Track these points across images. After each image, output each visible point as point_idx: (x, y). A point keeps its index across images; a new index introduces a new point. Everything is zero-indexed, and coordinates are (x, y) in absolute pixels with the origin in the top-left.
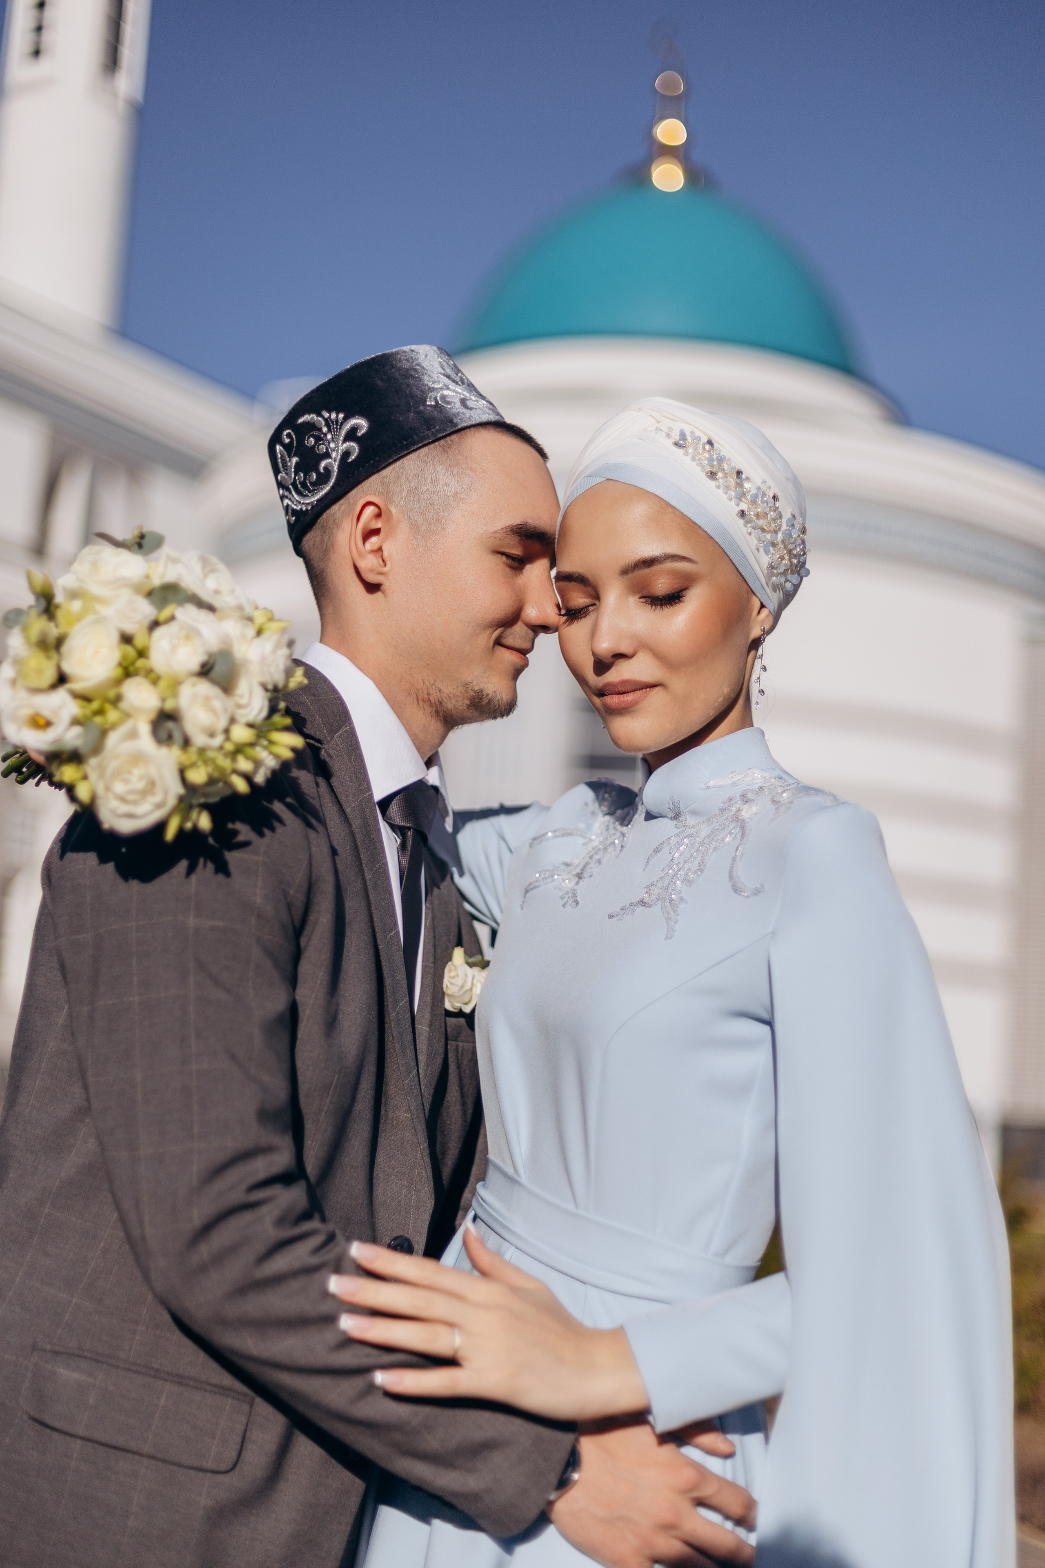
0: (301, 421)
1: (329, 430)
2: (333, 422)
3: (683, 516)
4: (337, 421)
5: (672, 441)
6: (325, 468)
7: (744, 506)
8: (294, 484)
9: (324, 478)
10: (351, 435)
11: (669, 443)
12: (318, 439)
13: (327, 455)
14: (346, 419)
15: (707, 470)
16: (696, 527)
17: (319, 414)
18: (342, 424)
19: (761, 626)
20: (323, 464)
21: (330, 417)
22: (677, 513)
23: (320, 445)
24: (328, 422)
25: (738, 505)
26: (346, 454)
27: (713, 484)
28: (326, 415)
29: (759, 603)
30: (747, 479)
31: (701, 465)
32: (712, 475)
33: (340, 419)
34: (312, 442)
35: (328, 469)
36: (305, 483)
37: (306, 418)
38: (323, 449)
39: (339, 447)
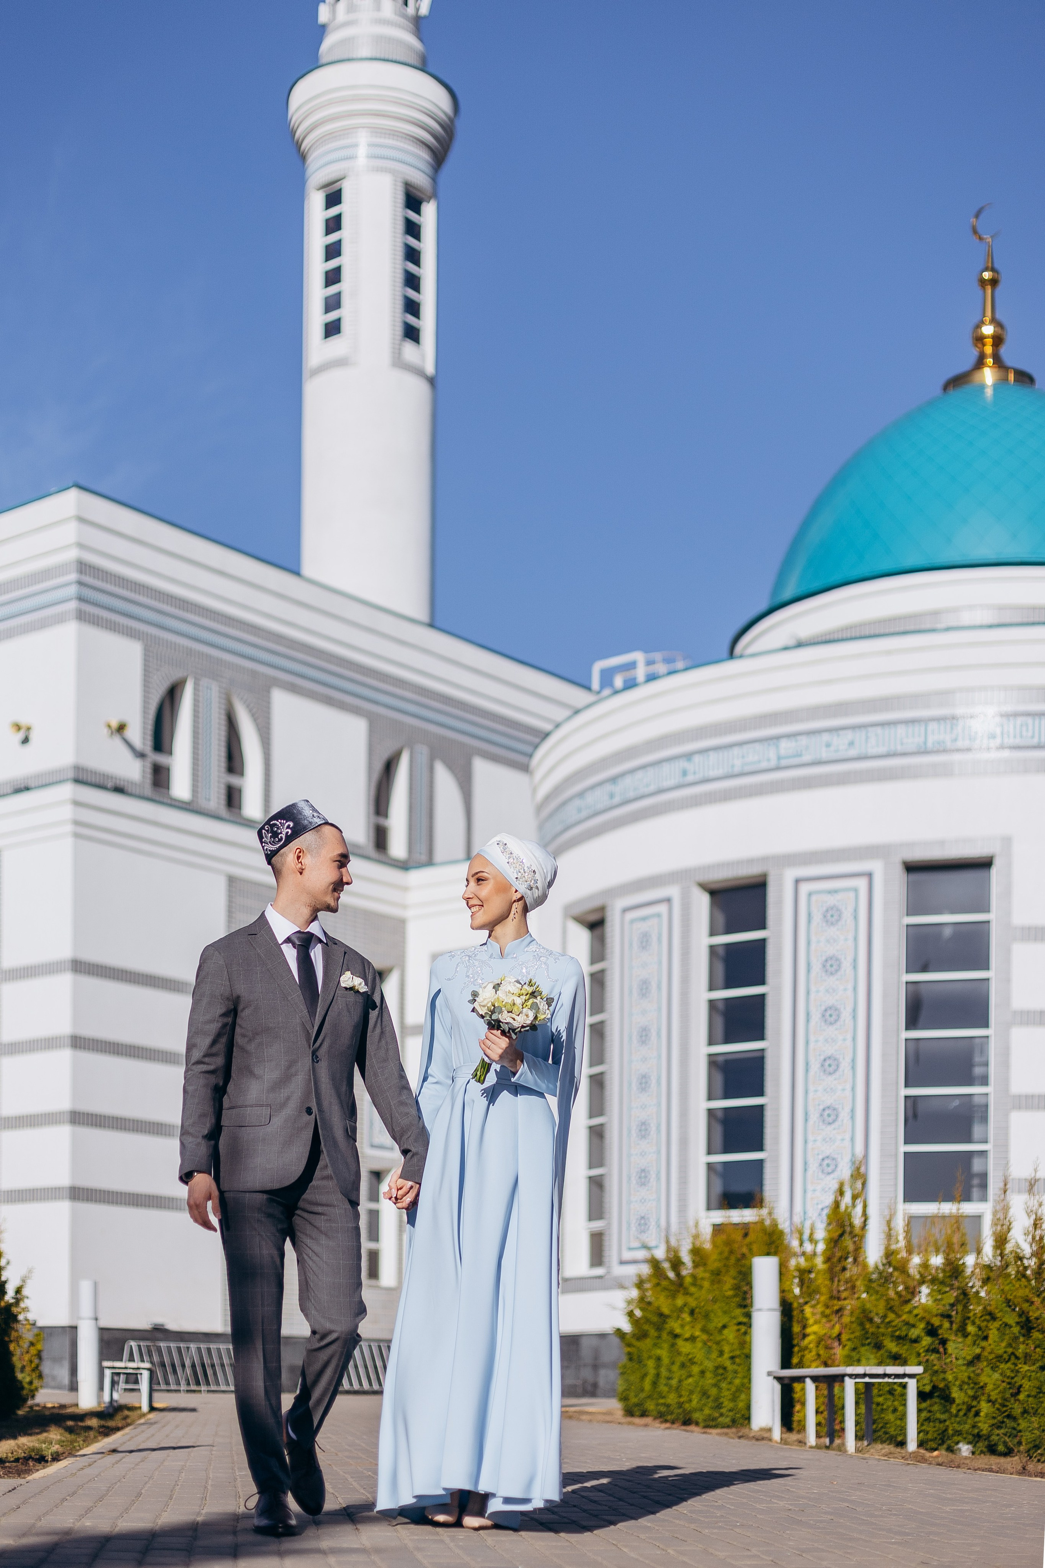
1: (281, 826)
8: (270, 842)
9: (280, 840)
10: (288, 827)
12: (278, 828)
13: (281, 833)
14: (286, 822)
17: (278, 821)
18: (284, 824)
20: (280, 836)
24: (280, 823)
26: (288, 832)
28: (280, 821)
33: (285, 822)
34: (276, 829)
35: (281, 837)
36: (273, 842)
37: (273, 822)
38: (279, 831)
39: (285, 831)
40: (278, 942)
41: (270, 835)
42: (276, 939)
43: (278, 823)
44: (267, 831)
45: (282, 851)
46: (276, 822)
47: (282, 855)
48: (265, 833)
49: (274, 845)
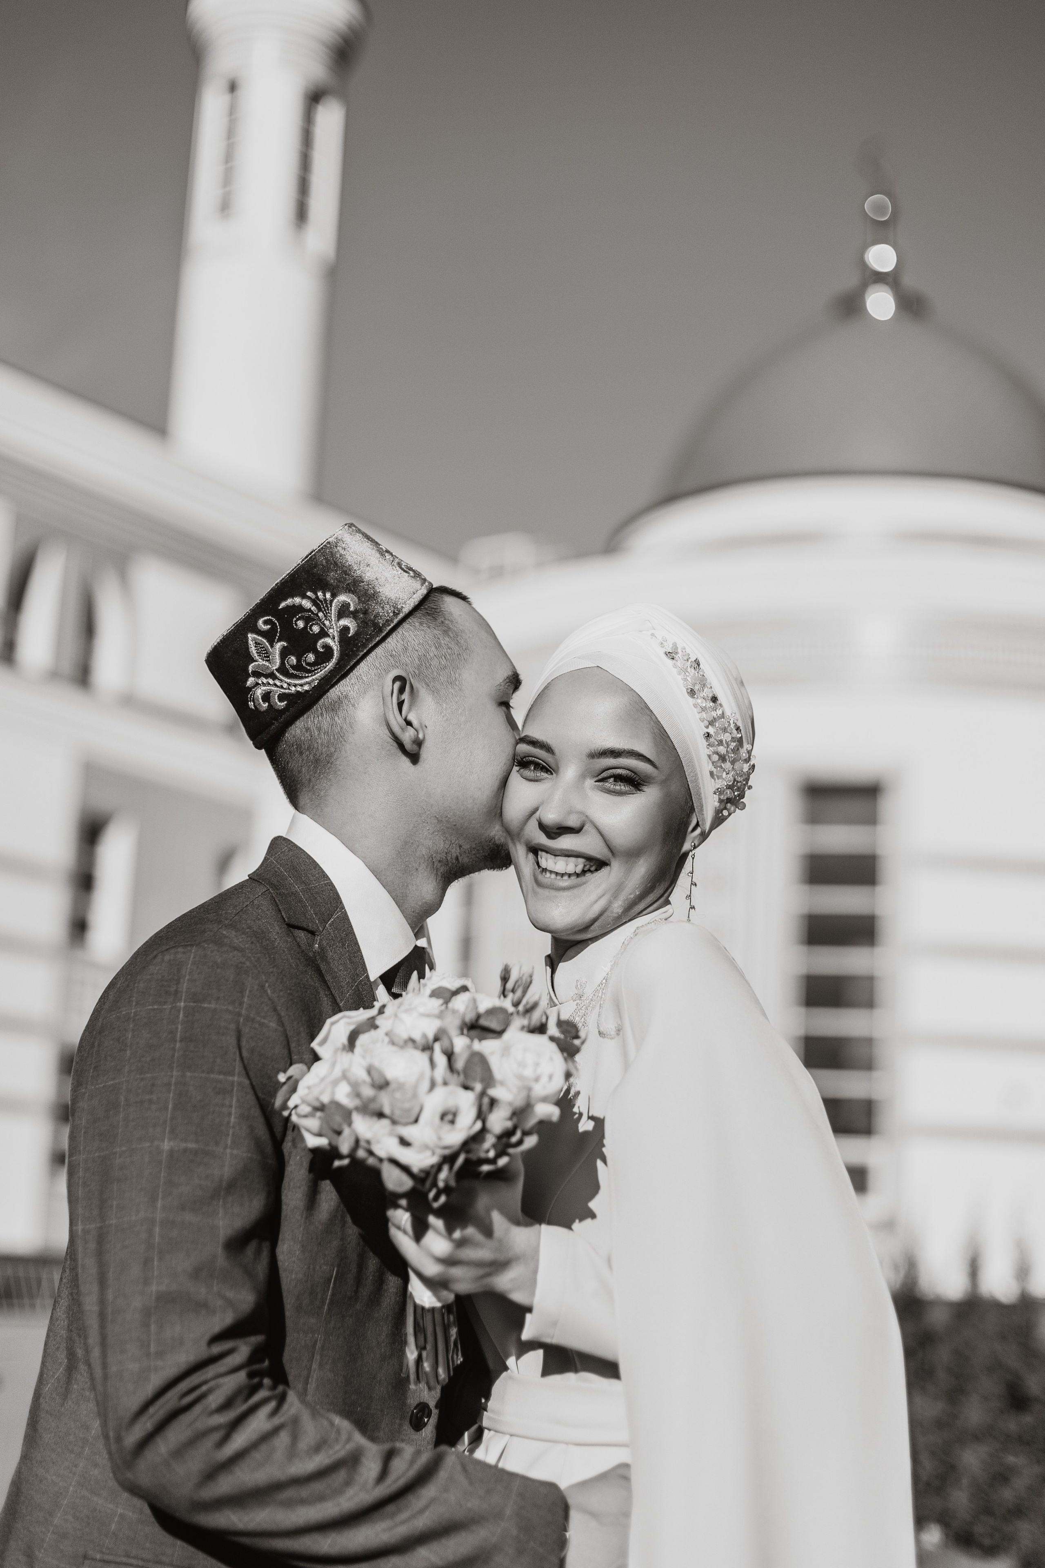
0: (283, 605)
1: (320, 610)
2: (321, 601)
3: (658, 723)
4: (325, 600)
5: (664, 650)
6: (323, 647)
7: (711, 730)
8: (281, 669)
9: (323, 656)
10: (344, 612)
11: (661, 652)
12: (307, 620)
13: (323, 633)
14: (334, 596)
15: (689, 687)
16: (666, 735)
17: (304, 596)
18: (331, 601)
19: (692, 842)
20: (320, 644)
21: (317, 597)
22: (653, 718)
23: (311, 626)
24: (315, 602)
25: (707, 727)
26: (344, 630)
27: (691, 701)
28: (312, 596)
29: (696, 821)
30: (721, 705)
31: (685, 680)
32: (692, 693)
33: (328, 595)
34: (301, 624)
35: (328, 648)
36: (298, 667)
37: (289, 601)
38: (316, 629)
39: (334, 625)
40: (368, 977)
41: (279, 646)
42: (365, 969)
43: (306, 604)
44: (270, 636)
45: (334, 693)
46: (297, 600)
47: (334, 707)
48: (257, 644)
49: (301, 678)
